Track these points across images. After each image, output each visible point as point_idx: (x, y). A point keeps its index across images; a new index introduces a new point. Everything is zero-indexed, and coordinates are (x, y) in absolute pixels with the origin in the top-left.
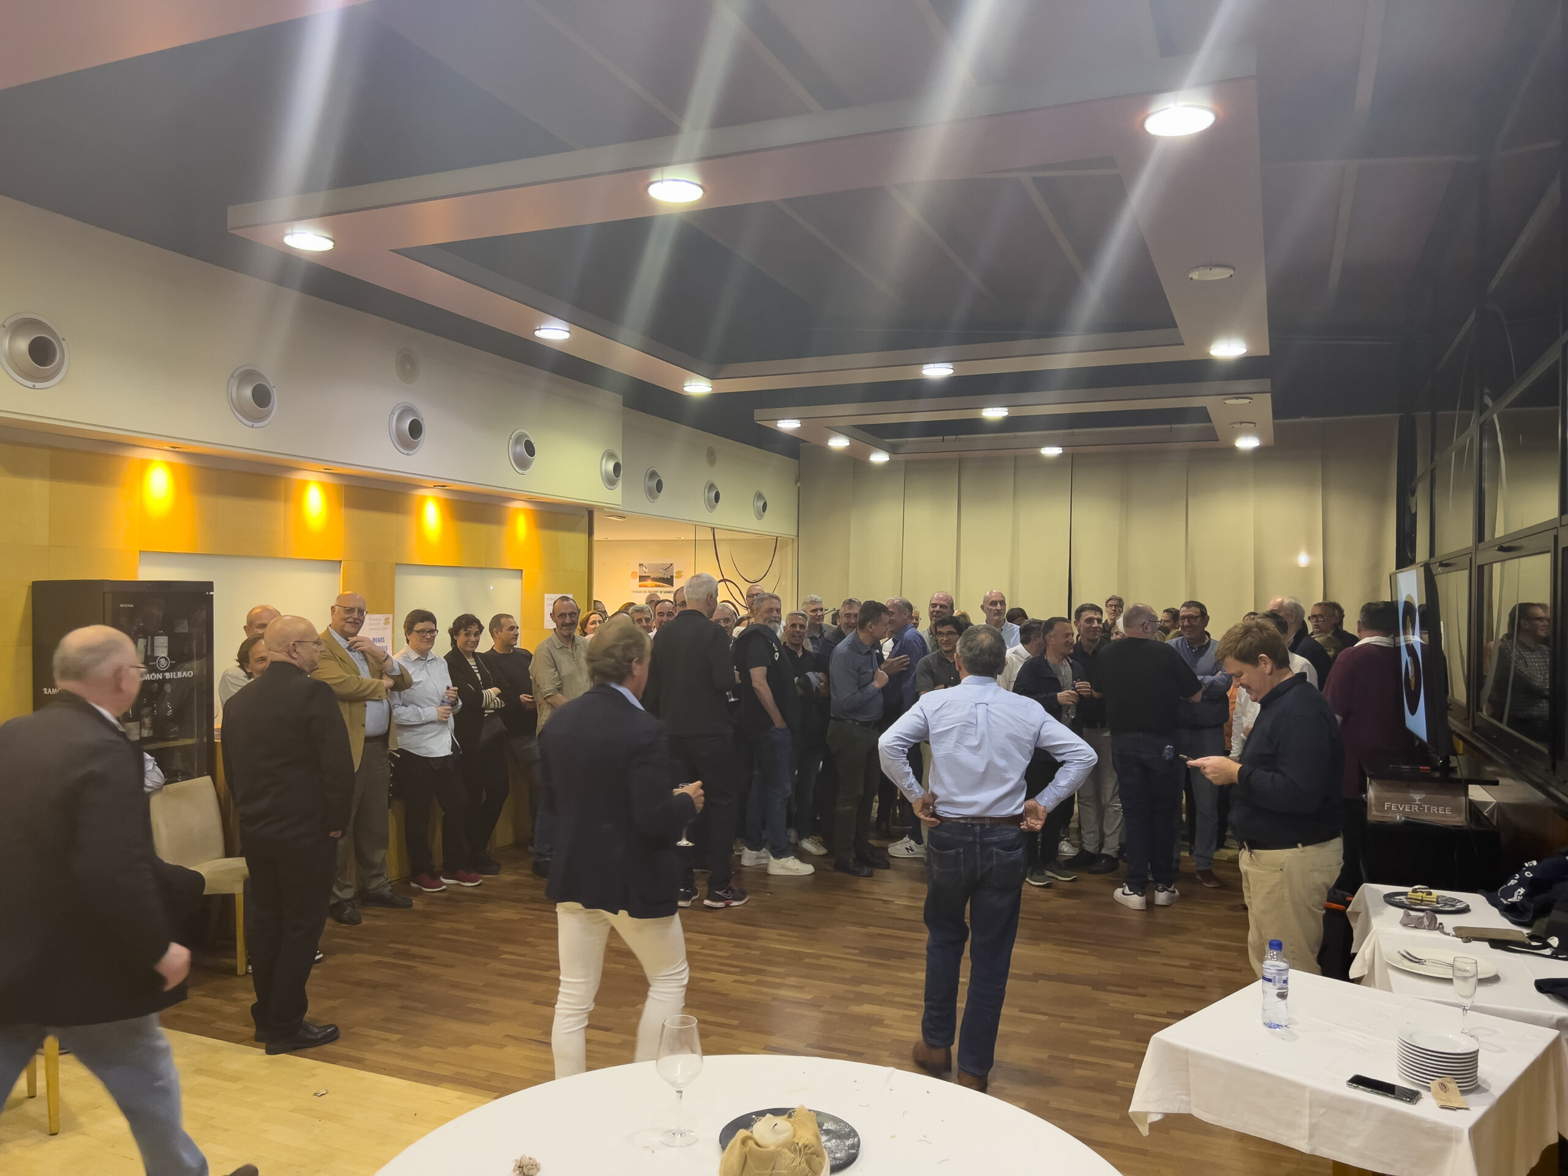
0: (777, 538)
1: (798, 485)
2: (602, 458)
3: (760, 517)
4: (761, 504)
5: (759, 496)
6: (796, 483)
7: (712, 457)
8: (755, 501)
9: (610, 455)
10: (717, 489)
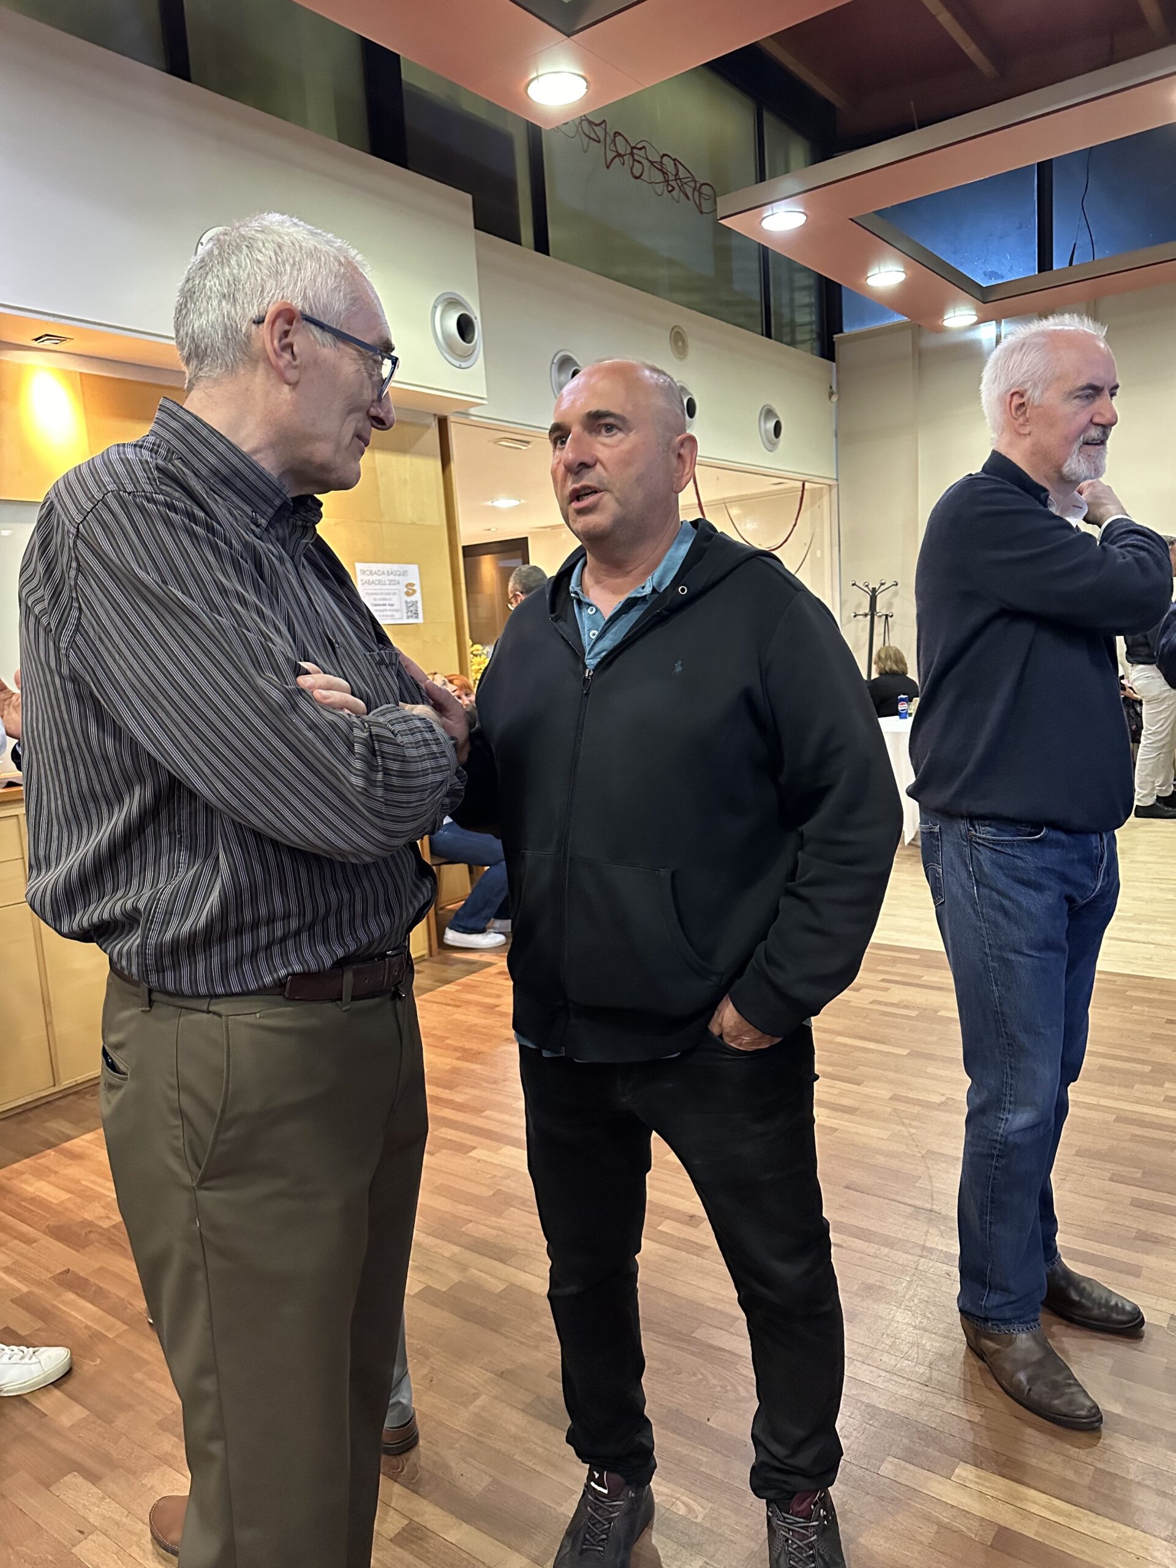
0: (804, 485)
1: (834, 398)
2: (435, 307)
3: (772, 446)
4: (771, 425)
5: (769, 413)
6: (830, 397)
7: (680, 344)
8: (762, 423)
9: (452, 302)
10: (689, 394)
